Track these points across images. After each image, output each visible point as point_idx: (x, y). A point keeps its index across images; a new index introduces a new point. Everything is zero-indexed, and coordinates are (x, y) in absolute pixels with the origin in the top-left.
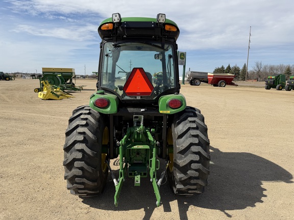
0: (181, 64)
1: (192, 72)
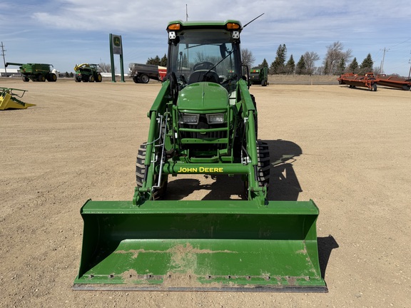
0: (117, 53)
1: (136, 64)
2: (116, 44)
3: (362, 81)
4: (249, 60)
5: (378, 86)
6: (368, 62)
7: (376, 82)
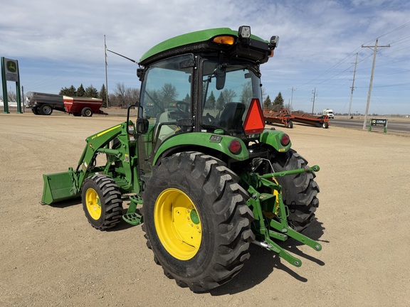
0: (12, 79)
1: (35, 93)
2: (9, 69)
3: (278, 117)
4: (173, 94)
5: (293, 122)
6: (279, 100)
7: (291, 119)
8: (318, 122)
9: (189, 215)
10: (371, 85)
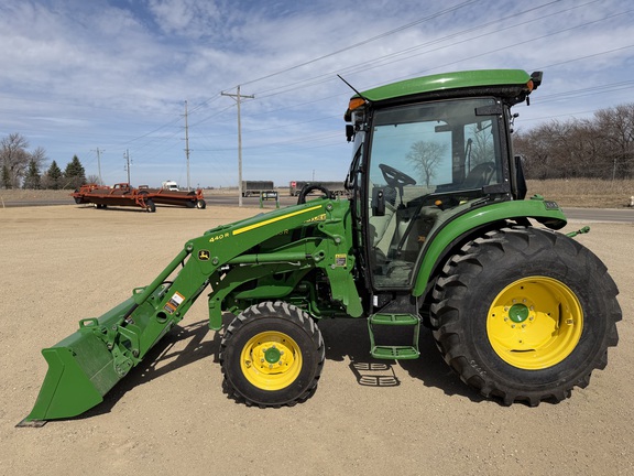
3: (127, 196)
6: (76, 168)
7: (151, 199)
8: (189, 200)
9: (506, 315)
10: (240, 148)
